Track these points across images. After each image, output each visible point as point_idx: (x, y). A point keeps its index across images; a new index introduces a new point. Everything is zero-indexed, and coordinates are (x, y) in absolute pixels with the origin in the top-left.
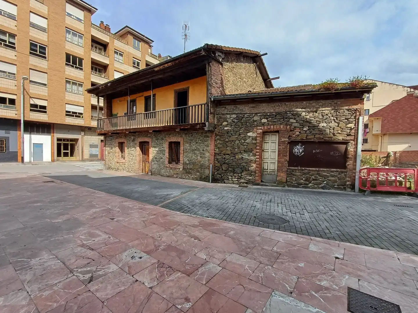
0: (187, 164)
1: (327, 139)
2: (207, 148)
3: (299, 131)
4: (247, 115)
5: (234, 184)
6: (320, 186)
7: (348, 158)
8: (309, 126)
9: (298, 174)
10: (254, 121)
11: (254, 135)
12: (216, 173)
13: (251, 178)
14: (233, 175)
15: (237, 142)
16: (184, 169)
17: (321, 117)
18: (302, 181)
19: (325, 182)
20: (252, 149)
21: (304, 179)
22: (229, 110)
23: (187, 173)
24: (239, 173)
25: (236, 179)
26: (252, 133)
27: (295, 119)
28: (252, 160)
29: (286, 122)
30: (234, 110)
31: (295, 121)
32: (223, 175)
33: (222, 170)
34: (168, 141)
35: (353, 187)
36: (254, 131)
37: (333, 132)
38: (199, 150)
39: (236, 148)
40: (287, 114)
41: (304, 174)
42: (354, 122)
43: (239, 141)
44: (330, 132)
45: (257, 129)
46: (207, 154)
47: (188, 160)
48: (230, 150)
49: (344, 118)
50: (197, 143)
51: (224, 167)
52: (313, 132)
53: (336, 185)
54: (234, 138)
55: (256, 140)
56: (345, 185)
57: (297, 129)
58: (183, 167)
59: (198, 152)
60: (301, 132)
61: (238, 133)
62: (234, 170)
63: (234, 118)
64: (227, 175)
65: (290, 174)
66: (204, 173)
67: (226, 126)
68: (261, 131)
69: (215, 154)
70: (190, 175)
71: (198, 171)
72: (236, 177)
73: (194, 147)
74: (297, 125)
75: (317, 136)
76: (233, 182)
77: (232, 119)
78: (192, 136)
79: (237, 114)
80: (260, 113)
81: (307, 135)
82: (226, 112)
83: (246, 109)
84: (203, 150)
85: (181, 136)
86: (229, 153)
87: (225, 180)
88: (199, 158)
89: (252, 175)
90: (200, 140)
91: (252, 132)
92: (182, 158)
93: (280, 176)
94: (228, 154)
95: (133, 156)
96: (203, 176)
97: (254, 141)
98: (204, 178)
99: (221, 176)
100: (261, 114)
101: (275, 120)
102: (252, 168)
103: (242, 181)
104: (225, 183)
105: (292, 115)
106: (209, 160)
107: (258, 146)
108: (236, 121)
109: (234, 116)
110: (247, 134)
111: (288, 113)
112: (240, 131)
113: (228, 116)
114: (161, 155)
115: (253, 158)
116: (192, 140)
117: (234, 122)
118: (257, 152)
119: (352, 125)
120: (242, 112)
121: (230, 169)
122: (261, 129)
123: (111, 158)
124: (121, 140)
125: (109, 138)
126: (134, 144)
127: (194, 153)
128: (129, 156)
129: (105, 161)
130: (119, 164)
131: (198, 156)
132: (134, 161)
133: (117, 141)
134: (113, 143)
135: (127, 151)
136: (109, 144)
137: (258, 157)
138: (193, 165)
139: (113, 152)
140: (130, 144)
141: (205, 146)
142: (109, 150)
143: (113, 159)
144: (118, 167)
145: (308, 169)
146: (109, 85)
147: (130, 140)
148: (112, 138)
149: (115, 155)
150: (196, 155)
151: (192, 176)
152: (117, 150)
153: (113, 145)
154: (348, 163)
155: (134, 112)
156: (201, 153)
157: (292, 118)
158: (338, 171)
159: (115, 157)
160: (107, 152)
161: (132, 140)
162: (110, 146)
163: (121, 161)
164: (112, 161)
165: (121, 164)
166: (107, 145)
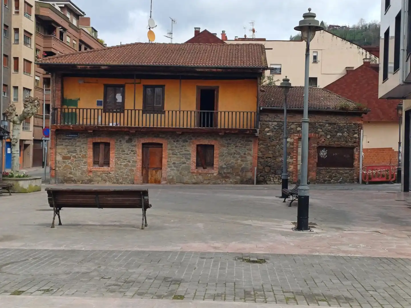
0: (224, 168)
1: (342, 145)
2: (250, 152)
3: (324, 138)
5: (275, 184)
6: (338, 181)
7: (355, 159)
8: (330, 135)
9: (323, 172)
10: (292, 129)
11: (292, 140)
12: (259, 175)
14: (275, 177)
15: (278, 146)
16: (219, 173)
17: (338, 128)
18: (326, 178)
19: (341, 178)
20: (290, 152)
21: (328, 177)
22: (271, 118)
23: (223, 177)
24: (279, 174)
25: (277, 180)
27: (321, 129)
28: (290, 162)
29: (315, 131)
30: (275, 118)
31: (321, 130)
32: (265, 177)
33: (265, 172)
34: (195, 143)
35: (358, 181)
36: (291, 137)
37: (346, 140)
38: (239, 154)
39: (277, 152)
41: (328, 172)
42: (358, 133)
43: (280, 145)
44: (344, 140)
45: (294, 136)
46: (249, 158)
47: (225, 164)
48: (272, 154)
50: (236, 147)
51: (267, 169)
52: (334, 140)
53: (348, 180)
54: (274, 143)
55: (293, 145)
56: (354, 180)
57: (323, 137)
58: (219, 171)
59: (238, 156)
60: (326, 139)
61: (278, 139)
62: (275, 172)
63: (275, 126)
64: (269, 176)
65: (318, 173)
66: (246, 176)
67: (268, 132)
68: (297, 137)
69: (258, 157)
70: (228, 179)
71: (239, 175)
72: (277, 178)
73: (233, 151)
74: (323, 133)
75: (336, 143)
76: (275, 183)
77: (273, 125)
78: (230, 139)
80: (296, 122)
81: (329, 142)
82: (268, 119)
84: (245, 154)
85: (216, 139)
86: (271, 156)
87: (268, 181)
88: (239, 161)
89: (290, 175)
90: (241, 144)
91: (289, 138)
92: (217, 162)
93: (312, 175)
94: (270, 158)
95: (129, 162)
96: (245, 180)
97: (291, 146)
98: (247, 181)
99: (265, 178)
102: (291, 169)
104: (267, 184)
105: (319, 125)
106: (251, 163)
107: (295, 150)
108: (277, 128)
109: (276, 123)
111: (317, 123)
112: (281, 137)
113: (270, 123)
114: (184, 160)
115: (290, 160)
116: (230, 144)
117: (275, 129)
118: (294, 155)
119: (356, 135)
120: (282, 121)
121: (272, 171)
122: (297, 136)
123: (73, 165)
124: (100, 139)
125: (68, 135)
126: (131, 146)
127: (233, 156)
128: (119, 162)
129: (53, 171)
130: (94, 173)
131: (238, 159)
132: (130, 168)
133: (90, 141)
134: (78, 144)
135: (115, 155)
136: (67, 144)
137: (295, 159)
138: (232, 169)
139: (77, 156)
140: (122, 145)
141: (247, 150)
142: (66, 153)
143: (77, 167)
144: (89, 178)
145: (330, 168)
146: (103, 67)
147: (120, 141)
148: (75, 136)
149: (83, 161)
150: (235, 159)
151: (230, 181)
152: (90, 153)
153: (78, 146)
154: (354, 163)
155: (117, 101)
156: (242, 157)
157: (319, 128)
158: (349, 169)
159: (84, 163)
160: (61, 156)
161: (125, 141)
162: (69, 147)
163: (100, 170)
164: (73, 169)
165: (99, 174)
166: (61, 146)
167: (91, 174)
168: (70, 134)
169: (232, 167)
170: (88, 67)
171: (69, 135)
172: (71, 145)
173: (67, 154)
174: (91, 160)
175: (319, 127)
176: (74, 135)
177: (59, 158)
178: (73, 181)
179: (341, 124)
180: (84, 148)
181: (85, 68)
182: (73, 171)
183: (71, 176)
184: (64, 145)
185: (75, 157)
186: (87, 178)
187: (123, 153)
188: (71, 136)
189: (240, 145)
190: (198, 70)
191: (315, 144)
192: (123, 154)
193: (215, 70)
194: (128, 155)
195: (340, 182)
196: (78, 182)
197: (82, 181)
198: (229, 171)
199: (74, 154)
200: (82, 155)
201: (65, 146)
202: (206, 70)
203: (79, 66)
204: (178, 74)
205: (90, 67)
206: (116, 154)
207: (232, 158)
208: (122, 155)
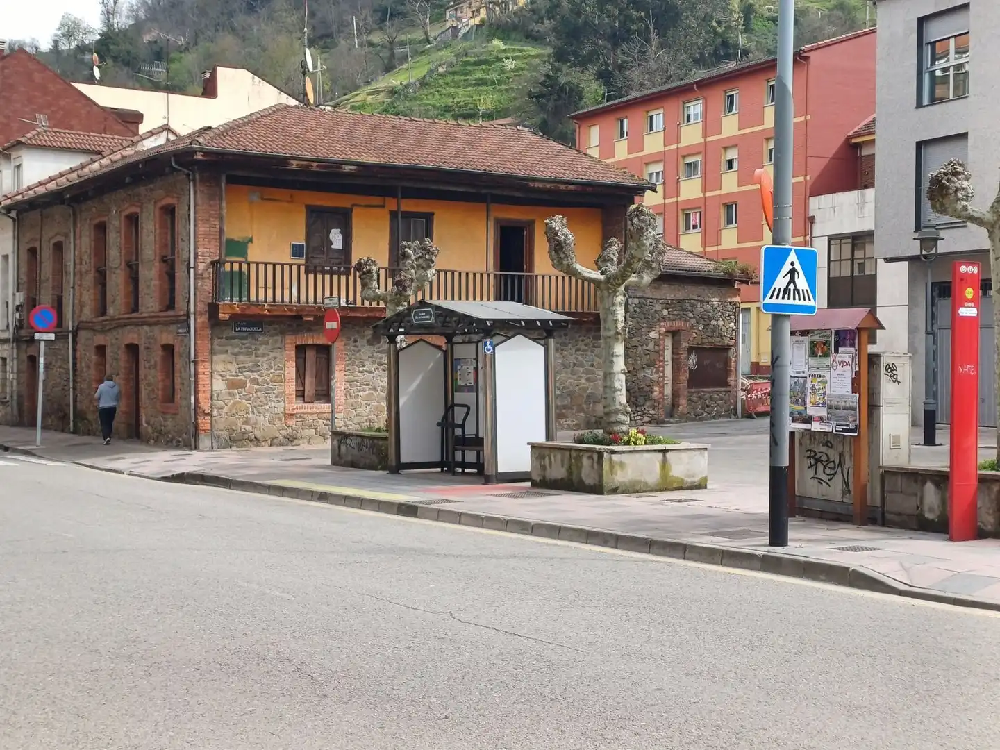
1: (716, 344)
2: (601, 361)
3: (696, 331)
4: (651, 301)
6: (712, 415)
7: (731, 371)
8: (703, 324)
9: (695, 399)
10: (656, 312)
11: (657, 336)
13: (653, 412)
14: (636, 411)
15: (640, 348)
17: (712, 311)
18: (698, 410)
19: (715, 409)
20: (654, 360)
21: (700, 407)
22: (630, 290)
24: (641, 406)
25: (640, 417)
26: (654, 332)
27: (692, 312)
28: (655, 380)
29: (685, 316)
30: (636, 290)
31: (692, 315)
35: (736, 414)
36: (656, 329)
37: (721, 334)
39: (638, 360)
40: (686, 303)
41: (701, 398)
42: (735, 321)
43: (642, 346)
44: (719, 333)
45: (660, 327)
48: (632, 363)
49: (727, 315)
50: (578, 350)
52: (707, 333)
53: (724, 411)
55: (659, 345)
56: (731, 411)
57: (694, 328)
59: (581, 370)
60: (697, 333)
61: (640, 332)
62: (637, 400)
65: (689, 400)
66: (594, 410)
68: (664, 329)
70: (564, 420)
71: (582, 410)
72: (639, 413)
73: (572, 359)
74: (694, 321)
75: (709, 339)
77: (633, 305)
79: (639, 297)
80: (662, 299)
81: (702, 338)
88: (583, 381)
89: (655, 406)
90: (586, 345)
91: (654, 330)
93: (682, 405)
95: (375, 389)
96: (593, 419)
97: (657, 348)
98: (596, 422)
100: (662, 301)
101: (675, 313)
102: (656, 394)
103: (646, 419)
105: (690, 305)
107: (661, 356)
108: (638, 310)
109: (636, 301)
110: (649, 335)
111: (686, 301)
112: (643, 330)
113: (630, 301)
115: (655, 377)
116: (566, 345)
117: (635, 312)
118: (660, 366)
119: (732, 325)
120: (644, 295)
121: (632, 399)
122: (664, 326)
123: (250, 402)
124: (313, 337)
125: (239, 329)
126: (378, 352)
127: (572, 371)
128: (352, 391)
129: (206, 418)
130: (299, 420)
131: (581, 377)
132: (377, 404)
133: (291, 341)
134: (262, 349)
135: (345, 375)
136: (236, 350)
137: (661, 374)
138: (571, 398)
139: (260, 379)
140: (360, 351)
141: (596, 356)
142: (234, 374)
143: (259, 406)
144: (290, 430)
145: (705, 390)
146: (347, 168)
147: (355, 341)
148: (255, 329)
149: (275, 392)
150: (575, 377)
151: (568, 422)
152: (291, 371)
153: (264, 355)
154: (729, 379)
155: (332, 247)
156: (587, 372)
157: (689, 311)
158: (724, 391)
159: (276, 397)
160: (222, 380)
161: (365, 341)
162: (241, 358)
163: (314, 411)
164: (253, 412)
165: (310, 419)
166: (223, 356)
167: (292, 422)
168: (245, 327)
169: (571, 394)
170: (315, 164)
171: (244, 329)
172: (248, 354)
173: (238, 376)
174: (291, 389)
175: (689, 308)
176: (253, 327)
177: (219, 385)
178: (251, 441)
179: (715, 303)
180: (275, 358)
181: (307, 166)
182: (251, 415)
183: (248, 428)
184: (229, 351)
185: (255, 381)
186: (283, 432)
187: (361, 369)
188: (246, 331)
189: (584, 347)
190: (532, 185)
191: (686, 342)
192: (360, 372)
193: (562, 187)
194: (372, 375)
195: (714, 418)
196: (263, 443)
197: (273, 439)
198: (565, 403)
199: (255, 375)
200: (271, 375)
201: (232, 354)
202: (548, 186)
203: (294, 162)
204: (484, 191)
205: (317, 166)
206: (347, 373)
207: (570, 376)
208: (359, 374)
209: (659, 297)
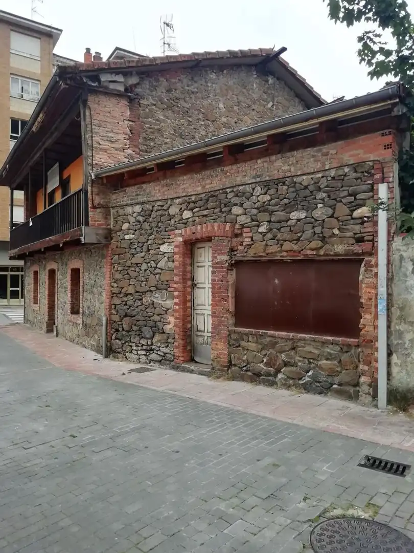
0: (87, 315)
1: (309, 252)
2: (104, 282)
3: (250, 234)
4: (159, 203)
6: (301, 382)
7: (361, 305)
8: (269, 222)
9: (252, 345)
10: (170, 217)
11: (171, 249)
12: (113, 336)
13: (167, 350)
14: (139, 343)
15: (144, 267)
16: (83, 325)
17: (293, 195)
18: (262, 365)
19: (310, 373)
20: (167, 281)
21: (265, 360)
22: (130, 196)
23: (86, 333)
24: (147, 339)
26: (167, 244)
27: (241, 205)
28: (168, 307)
29: (224, 215)
30: (138, 195)
31: (241, 211)
34: (70, 267)
36: (170, 240)
37: (322, 233)
38: (97, 286)
39: (142, 281)
40: (227, 193)
41: (266, 346)
42: (369, 201)
43: (147, 263)
44: (315, 233)
45: (175, 236)
46: (104, 295)
47: (87, 307)
48: (135, 285)
49: (346, 193)
50: (95, 270)
51: (126, 324)
52: (279, 236)
53: (337, 382)
54: (137, 259)
55: (173, 261)
56: (358, 385)
57: (246, 230)
58: (83, 321)
59: (96, 291)
60: (254, 238)
61: (145, 247)
62: (139, 330)
63: (139, 214)
64: (130, 342)
66: (101, 334)
67: (128, 232)
68: (181, 239)
69: (112, 293)
70: (89, 339)
71: (96, 332)
72: (145, 347)
74: (245, 219)
75: (287, 246)
76: (139, 358)
77: (135, 215)
78: (90, 256)
79: (142, 203)
80: (179, 198)
81: (266, 245)
82: (125, 201)
83: (155, 191)
84: (101, 286)
85: (82, 259)
86: (133, 291)
87: (127, 352)
88: (97, 302)
89: (169, 343)
90: (98, 265)
91: (167, 242)
92: (82, 302)
93: (217, 349)
94: (131, 295)
97: (170, 265)
99: (122, 343)
100: (180, 200)
101: (205, 212)
102: (169, 327)
103: (154, 356)
104: (126, 359)
105: (237, 196)
106: (105, 308)
107: (176, 275)
108: (141, 219)
109: (138, 208)
110: (159, 248)
111: (228, 190)
112: (149, 243)
113: (130, 210)
115: (169, 303)
116: (91, 265)
117: (138, 222)
118: (176, 290)
119: (365, 211)
120: (150, 199)
121: (135, 328)
122: (181, 235)
131: (96, 297)
137: (177, 301)
138: (92, 319)
151: (91, 342)
156: (98, 293)
157: (236, 204)
158: (337, 343)
169: (92, 314)
175: (235, 200)
179: (304, 177)
189: (97, 267)
190: (33, 130)
191: (223, 254)
193: (40, 119)
195: (307, 388)
209: (175, 196)
